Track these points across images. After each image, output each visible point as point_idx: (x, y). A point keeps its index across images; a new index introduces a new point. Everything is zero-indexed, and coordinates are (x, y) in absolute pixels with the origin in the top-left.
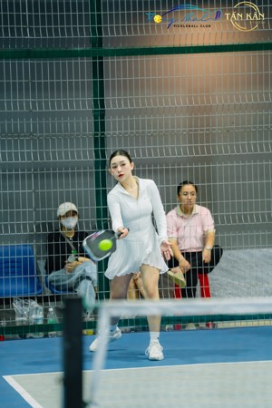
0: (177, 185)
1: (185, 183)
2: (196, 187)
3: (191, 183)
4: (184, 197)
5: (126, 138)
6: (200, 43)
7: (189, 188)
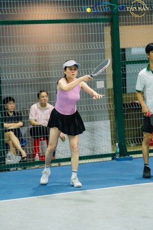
0: (37, 93)
1: (41, 91)
2: (47, 93)
3: (43, 91)
4: (42, 99)
5: (11, 68)
6: (46, 19)
7: (44, 94)
